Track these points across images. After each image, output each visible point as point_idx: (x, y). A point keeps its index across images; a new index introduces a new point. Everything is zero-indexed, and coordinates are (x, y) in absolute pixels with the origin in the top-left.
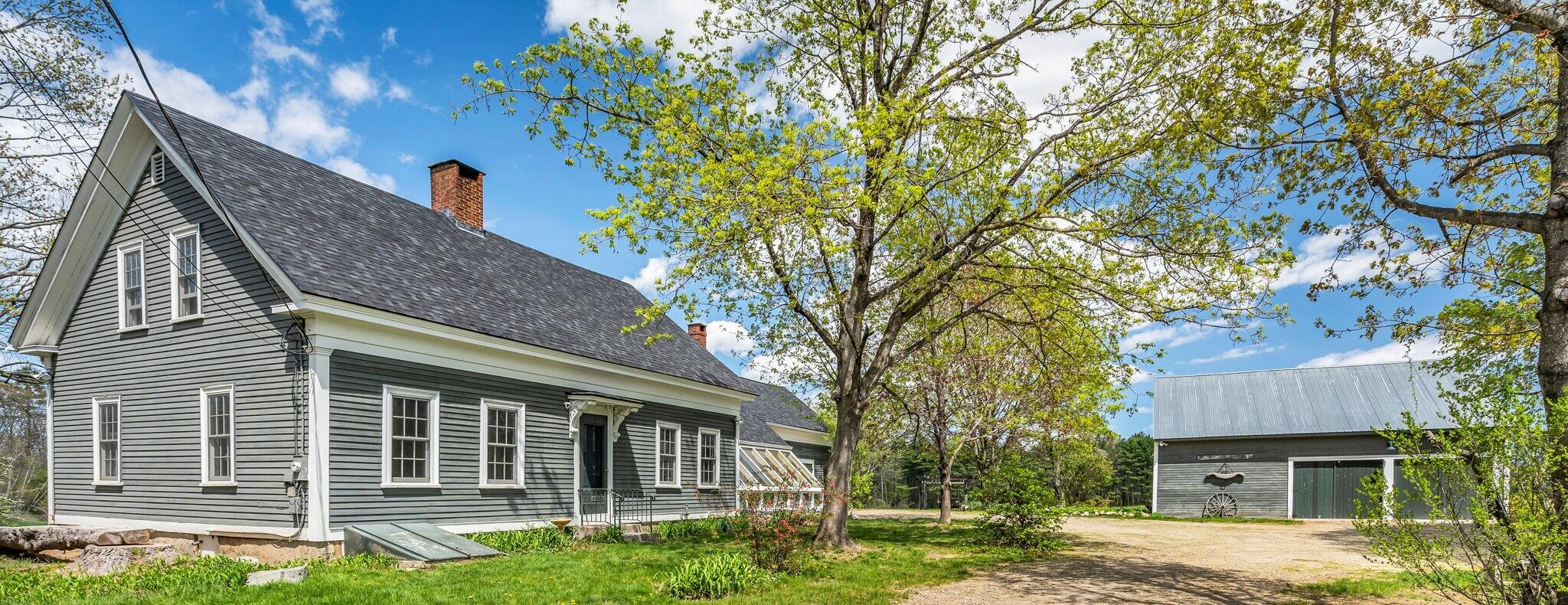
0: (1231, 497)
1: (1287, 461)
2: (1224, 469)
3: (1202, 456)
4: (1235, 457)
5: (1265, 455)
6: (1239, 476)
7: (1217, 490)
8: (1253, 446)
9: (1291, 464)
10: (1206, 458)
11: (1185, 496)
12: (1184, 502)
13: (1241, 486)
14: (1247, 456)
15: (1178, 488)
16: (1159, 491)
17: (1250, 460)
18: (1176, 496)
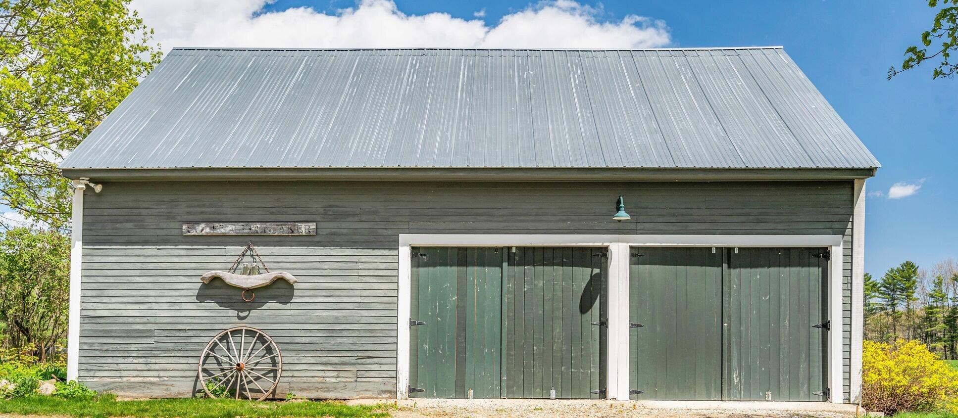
0: (262, 339)
1: (394, 245)
2: (247, 261)
3: (194, 223)
4: (273, 229)
5: (345, 226)
6: (280, 280)
7: (228, 318)
8: (316, 202)
9: (405, 253)
10: (203, 229)
11: (146, 334)
12: (149, 353)
13: (287, 311)
14: (303, 228)
15: (133, 311)
16: (86, 319)
17: (309, 240)
18: (130, 334)
